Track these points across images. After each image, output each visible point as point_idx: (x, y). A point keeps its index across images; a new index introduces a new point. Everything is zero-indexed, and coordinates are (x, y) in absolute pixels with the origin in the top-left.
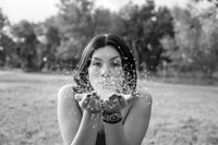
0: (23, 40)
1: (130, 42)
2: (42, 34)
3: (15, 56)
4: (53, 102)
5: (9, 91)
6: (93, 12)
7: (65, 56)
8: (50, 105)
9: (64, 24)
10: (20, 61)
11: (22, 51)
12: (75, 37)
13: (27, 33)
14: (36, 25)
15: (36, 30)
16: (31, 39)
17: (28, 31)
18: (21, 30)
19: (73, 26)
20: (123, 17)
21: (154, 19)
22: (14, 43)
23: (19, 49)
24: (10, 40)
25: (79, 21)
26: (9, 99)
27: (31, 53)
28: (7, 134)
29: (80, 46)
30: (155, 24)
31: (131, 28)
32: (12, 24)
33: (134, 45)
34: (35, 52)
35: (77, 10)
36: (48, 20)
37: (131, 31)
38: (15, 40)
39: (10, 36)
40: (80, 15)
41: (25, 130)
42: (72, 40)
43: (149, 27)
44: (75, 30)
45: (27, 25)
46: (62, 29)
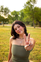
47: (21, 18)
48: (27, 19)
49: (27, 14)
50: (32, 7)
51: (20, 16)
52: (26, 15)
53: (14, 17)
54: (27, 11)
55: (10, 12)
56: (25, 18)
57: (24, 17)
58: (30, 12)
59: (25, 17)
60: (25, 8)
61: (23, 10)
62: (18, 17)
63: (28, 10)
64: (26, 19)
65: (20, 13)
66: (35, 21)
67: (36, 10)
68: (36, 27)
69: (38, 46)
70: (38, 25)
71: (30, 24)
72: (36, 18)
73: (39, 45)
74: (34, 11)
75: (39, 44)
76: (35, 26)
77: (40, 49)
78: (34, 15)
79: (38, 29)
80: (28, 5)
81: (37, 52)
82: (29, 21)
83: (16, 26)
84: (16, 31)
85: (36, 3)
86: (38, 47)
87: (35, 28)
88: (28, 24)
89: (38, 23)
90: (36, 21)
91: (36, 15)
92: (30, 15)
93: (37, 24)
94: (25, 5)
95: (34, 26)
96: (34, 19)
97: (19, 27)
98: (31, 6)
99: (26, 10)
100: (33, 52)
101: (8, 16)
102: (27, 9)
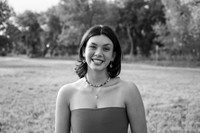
0: (27, 28)
1: (125, 29)
2: (44, 23)
3: (21, 44)
4: (56, 85)
5: (16, 76)
6: (90, 2)
7: (66, 43)
8: (53, 88)
9: (64, 14)
10: (26, 48)
11: (26, 38)
12: (75, 25)
13: (31, 22)
14: (39, 15)
15: (39, 19)
16: (35, 27)
17: (32, 20)
18: (25, 20)
19: (72, 15)
20: (118, 5)
21: (147, 7)
22: (20, 32)
23: (24, 37)
24: (16, 29)
25: (78, 10)
26: (17, 83)
27: (35, 40)
28: (16, 116)
29: (80, 34)
30: (148, 12)
31: (125, 16)
32: (17, 14)
33: (128, 31)
34: (39, 40)
36: (50, 10)
37: (126, 18)
38: (20, 28)
39: (16, 25)
40: (79, 5)
41: (32, 111)
42: (72, 27)
43: (142, 14)
44: (75, 19)
45: (31, 15)
46: (63, 18)
47: (51, 34)
48: (71, 37)
49: (69, 20)
51: (44, 27)
52: (67, 24)
53: (26, 32)
54: (70, 13)
55: (14, 14)
56: (65, 34)
57: (60, 32)
58: (79, 14)
59: (63, 30)
60: (63, 3)
61: (54, 8)
62: (42, 30)
63: (75, 6)
64: (67, 36)
65: (48, 20)
67: (98, 7)
74: (91, 10)
92: (79, 24)
99: (65, 8)
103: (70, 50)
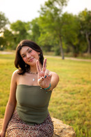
0: (18, 33)
1: (85, 35)
2: (30, 29)
5: (7, 64)
6: (61, 16)
7: (43, 44)
9: (43, 23)
13: (21, 29)
14: (26, 24)
15: (26, 26)
16: (23, 32)
17: (20, 27)
18: (17, 27)
19: (48, 25)
20: (81, 19)
22: (13, 35)
23: (15, 39)
24: (10, 33)
26: (6, 70)
29: (53, 37)
31: (86, 26)
33: (87, 36)
35: (51, 14)
36: (33, 21)
37: (85, 28)
38: (13, 32)
39: (10, 30)
40: (53, 18)
42: (48, 33)
46: (42, 26)
47: (34, 37)
48: (46, 40)
49: (46, 28)
50: (58, 13)
51: (30, 32)
52: (45, 30)
53: (17, 35)
54: (47, 22)
55: (9, 23)
56: (43, 37)
57: (39, 35)
58: (53, 24)
59: (41, 34)
60: (42, 16)
61: (37, 19)
62: (28, 34)
63: (50, 19)
64: (44, 39)
65: (32, 27)
66: (64, 43)
67: (66, 19)
68: (67, 56)
69: (69, 95)
70: (71, 54)
71: (53, 51)
72: (67, 38)
73: (72, 94)
74: (61, 22)
75: (71, 91)
76: (65, 54)
77: (73, 100)
78: (62, 30)
79: (71, 61)
80: (48, 9)
81: (67, 106)
82: (50, 44)
83: (24, 50)
84: (24, 59)
85: (66, 5)
86: (70, 97)
87: (63, 59)
88: (49, 51)
89: (71, 48)
90: (67, 43)
91: (65, 31)
92: (52, 31)
93: (68, 51)
94: (42, 9)
95: (62, 54)
96: (61, 40)
97: (30, 52)
98: (57, 10)
99: (43, 19)
100: (59, 107)
101: (4, 33)
102: (47, 17)
103: (46, 49)
